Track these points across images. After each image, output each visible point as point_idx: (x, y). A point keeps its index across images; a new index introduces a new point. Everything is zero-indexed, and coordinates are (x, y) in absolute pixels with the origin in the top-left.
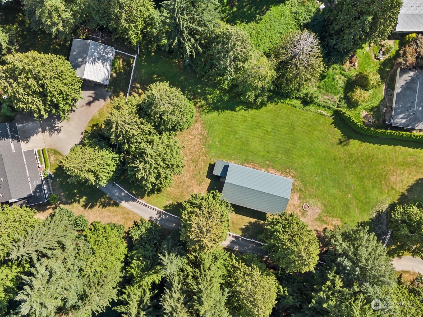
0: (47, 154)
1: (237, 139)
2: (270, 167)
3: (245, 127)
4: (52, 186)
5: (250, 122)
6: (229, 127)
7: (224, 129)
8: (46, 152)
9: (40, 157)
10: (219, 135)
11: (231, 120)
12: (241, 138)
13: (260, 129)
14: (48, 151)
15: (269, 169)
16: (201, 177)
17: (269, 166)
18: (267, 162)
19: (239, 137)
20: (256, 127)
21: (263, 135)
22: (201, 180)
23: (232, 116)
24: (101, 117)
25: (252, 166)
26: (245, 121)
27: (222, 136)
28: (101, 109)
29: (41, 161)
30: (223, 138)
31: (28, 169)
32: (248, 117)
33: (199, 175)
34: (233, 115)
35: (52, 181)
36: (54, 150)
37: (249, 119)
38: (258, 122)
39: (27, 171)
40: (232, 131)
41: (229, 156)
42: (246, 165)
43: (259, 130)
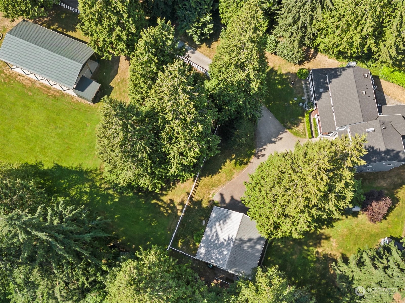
0: (307, 131)
1: (60, 128)
2: (27, 87)
3: (46, 141)
4: (304, 93)
5: (38, 147)
6: (67, 143)
7: (74, 142)
8: (307, 134)
9: (315, 127)
10: (83, 135)
11: (62, 152)
12: (56, 128)
13: (27, 136)
14: (305, 135)
15: (30, 85)
16: (120, 88)
17: (30, 89)
18: (30, 94)
19: (58, 130)
20: (31, 139)
21: (25, 127)
22: (120, 85)
23: (60, 157)
24: (231, 171)
25: (51, 92)
26: (45, 148)
27: (80, 134)
28: (229, 180)
29: (315, 122)
30: (79, 131)
31: (331, 107)
32: (38, 152)
33: (122, 90)
34: (58, 158)
35: (303, 98)
36: (297, 135)
37: (37, 149)
38: (26, 144)
39: (332, 104)
40: (65, 138)
41: (77, 107)
42: (58, 95)
43: (29, 134)
